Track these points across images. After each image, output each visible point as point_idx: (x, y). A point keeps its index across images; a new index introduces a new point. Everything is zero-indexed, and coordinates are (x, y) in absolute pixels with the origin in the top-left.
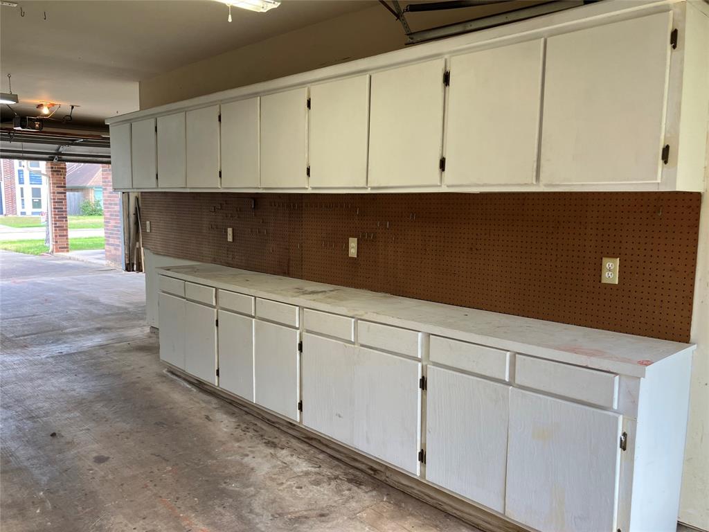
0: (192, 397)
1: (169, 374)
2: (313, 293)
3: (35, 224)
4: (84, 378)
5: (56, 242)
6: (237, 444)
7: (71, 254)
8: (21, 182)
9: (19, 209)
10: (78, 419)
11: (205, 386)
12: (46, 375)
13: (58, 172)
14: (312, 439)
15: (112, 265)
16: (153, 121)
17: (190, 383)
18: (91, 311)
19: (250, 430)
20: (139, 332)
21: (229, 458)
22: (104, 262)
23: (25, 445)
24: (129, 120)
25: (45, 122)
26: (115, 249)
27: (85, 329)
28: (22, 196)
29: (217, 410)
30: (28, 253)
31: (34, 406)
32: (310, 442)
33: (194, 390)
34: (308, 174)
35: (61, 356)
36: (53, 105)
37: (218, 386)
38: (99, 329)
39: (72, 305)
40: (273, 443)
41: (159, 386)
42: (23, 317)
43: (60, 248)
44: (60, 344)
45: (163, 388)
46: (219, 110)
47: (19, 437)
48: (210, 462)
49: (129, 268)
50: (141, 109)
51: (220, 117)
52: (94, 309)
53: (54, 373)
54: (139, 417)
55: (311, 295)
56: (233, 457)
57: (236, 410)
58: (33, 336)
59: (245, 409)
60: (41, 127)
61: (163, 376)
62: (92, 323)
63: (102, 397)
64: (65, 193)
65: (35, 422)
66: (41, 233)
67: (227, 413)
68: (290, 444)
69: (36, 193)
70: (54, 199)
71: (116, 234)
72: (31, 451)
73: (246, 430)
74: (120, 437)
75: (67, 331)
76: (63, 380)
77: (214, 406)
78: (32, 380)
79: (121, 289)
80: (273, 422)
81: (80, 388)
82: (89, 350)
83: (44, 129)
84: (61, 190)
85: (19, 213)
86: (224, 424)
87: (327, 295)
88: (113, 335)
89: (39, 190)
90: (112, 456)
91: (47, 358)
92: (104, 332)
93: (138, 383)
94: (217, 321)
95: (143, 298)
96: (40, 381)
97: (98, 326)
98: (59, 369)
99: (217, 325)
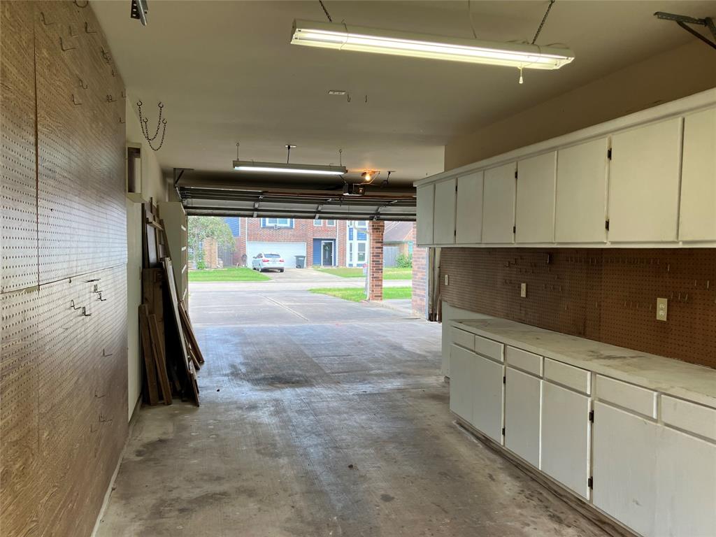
0: (477, 452)
1: (457, 426)
2: (609, 357)
3: (358, 275)
4: (381, 418)
5: (373, 291)
6: (518, 511)
7: (384, 302)
8: (351, 238)
9: (348, 262)
10: (372, 456)
11: (492, 444)
12: (351, 410)
13: (378, 229)
14: (604, 523)
15: (418, 315)
16: (453, 181)
17: (478, 438)
18: (394, 356)
19: (533, 498)
20: (433, 381)
21: (509, 523)
22: (411, 311)
23: (328, 472)
24: (433, 182)
25: (367, 187)
26: (421, 299)
27: (387, 372)
28: (351, 250)
29: (501, 471)
30: (351, 300)
31: (339, 437)
32: (601, 525)
33: (481, 446)
34: (607, 227)
35: (365, 396)
36: (374, 172)
37: (504, 445)
38: (399, 374)
39: (379, 349)
40: (558, 517)
41: (447, 436)
42: (340, 356)
43: (376, 296)
44: (366, 384)
45: (451, 439)
46: (515, 167)
47: (324, 464)
48: (488, 523)
49: (432, 318)
50: (445, 170)
51: (516, 173)
52: (396, 354)
53: (358, 410)
54: (424, 464)
55: (607, 360)
56: (513, 524)
57: (521, 474)
58: (345, 374)
59: (531, 475)
60: (364, 191)
61: (451, 427)
62: (394, 367)
63: (394, 439)
64: (382, 248)
65: (339, 452)
66: (362, 283)
67: (511, 475)
68: (578, 523)
69: (362, 247)
70: (373, 253)
71: (422, 285)
72: (332, 478)
73: (530, 497)
74: (406, 480)
75: (372, 372)
76: (364, 417)
77: (499, 466)
78: (339, 413)
79: (422, 337)
80: (561, 495)
81: (377, 428)
82: (389, 393)
83: (366, 193)
84: (379, 245)
85: (347, 265)
86: (507, 487)
87: (627, 361)
88: (410, 381)
89: (364, 244)
90: (396, 497)
91: (354, 395)
92: (404, 378)
93: (427, 430)
94: (505, 378)
95: (438, 347)
96: (345, 415)
97: (399, 370)
98: (362, 407)
99: (505, 382)
